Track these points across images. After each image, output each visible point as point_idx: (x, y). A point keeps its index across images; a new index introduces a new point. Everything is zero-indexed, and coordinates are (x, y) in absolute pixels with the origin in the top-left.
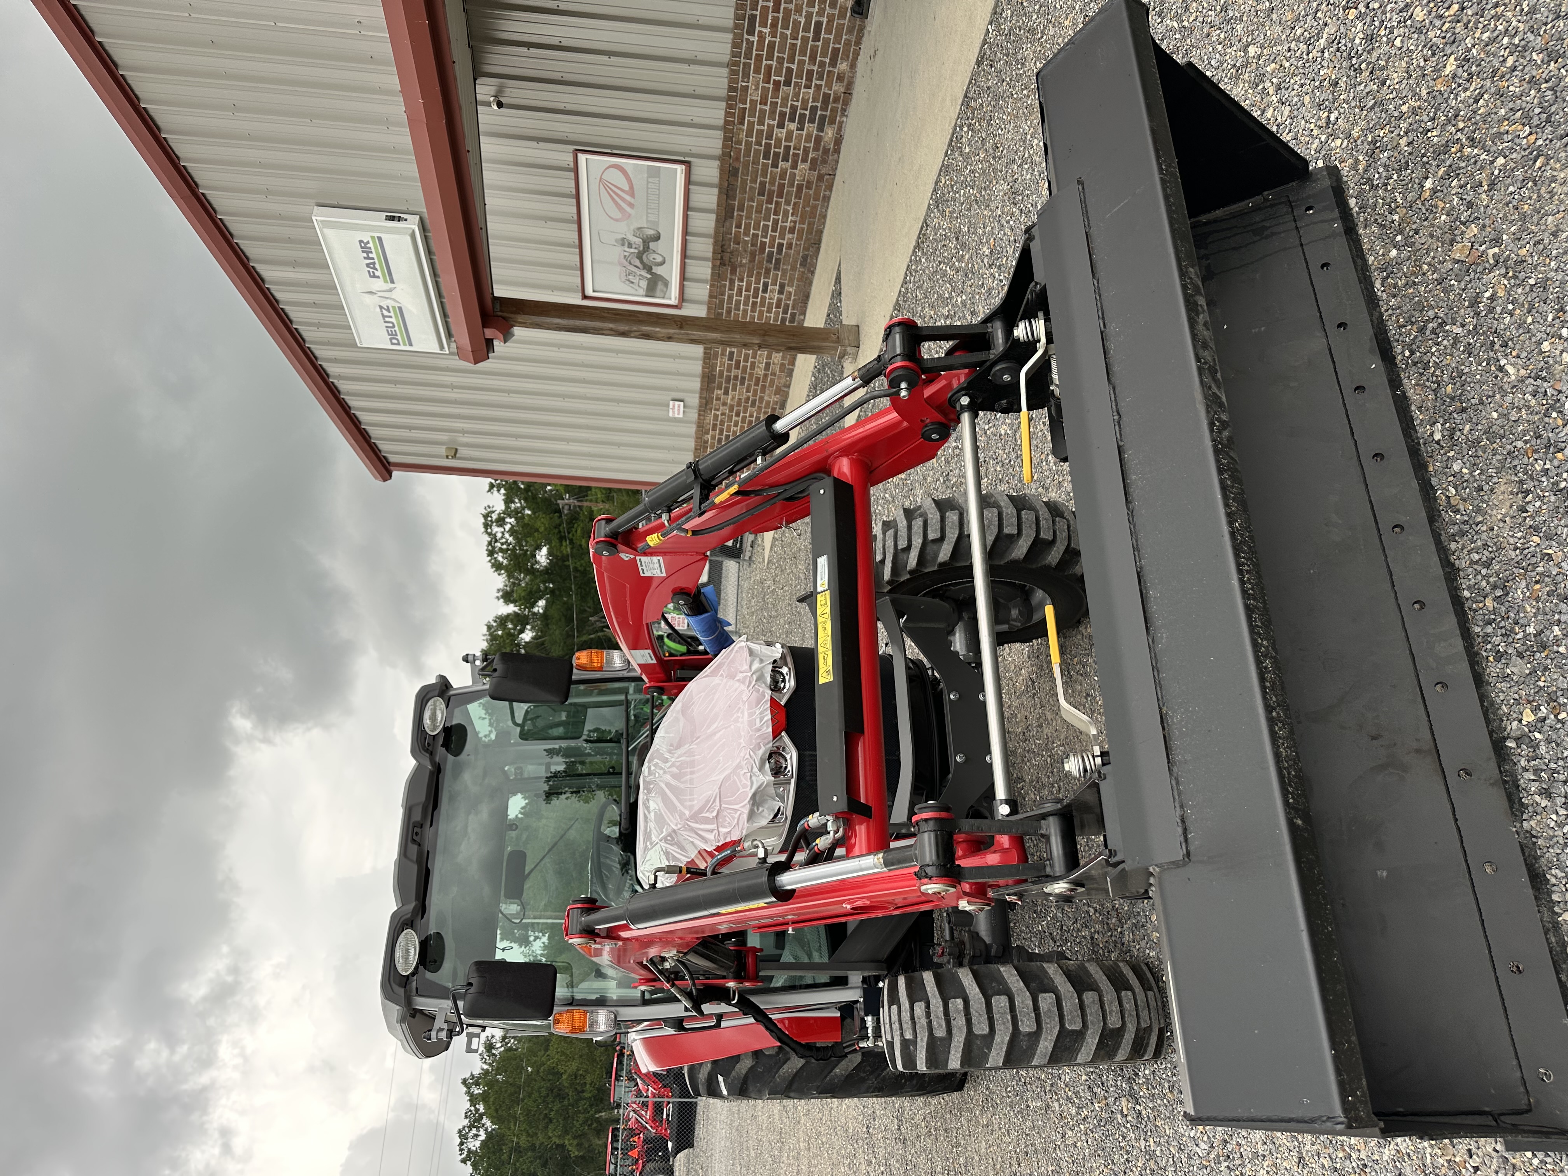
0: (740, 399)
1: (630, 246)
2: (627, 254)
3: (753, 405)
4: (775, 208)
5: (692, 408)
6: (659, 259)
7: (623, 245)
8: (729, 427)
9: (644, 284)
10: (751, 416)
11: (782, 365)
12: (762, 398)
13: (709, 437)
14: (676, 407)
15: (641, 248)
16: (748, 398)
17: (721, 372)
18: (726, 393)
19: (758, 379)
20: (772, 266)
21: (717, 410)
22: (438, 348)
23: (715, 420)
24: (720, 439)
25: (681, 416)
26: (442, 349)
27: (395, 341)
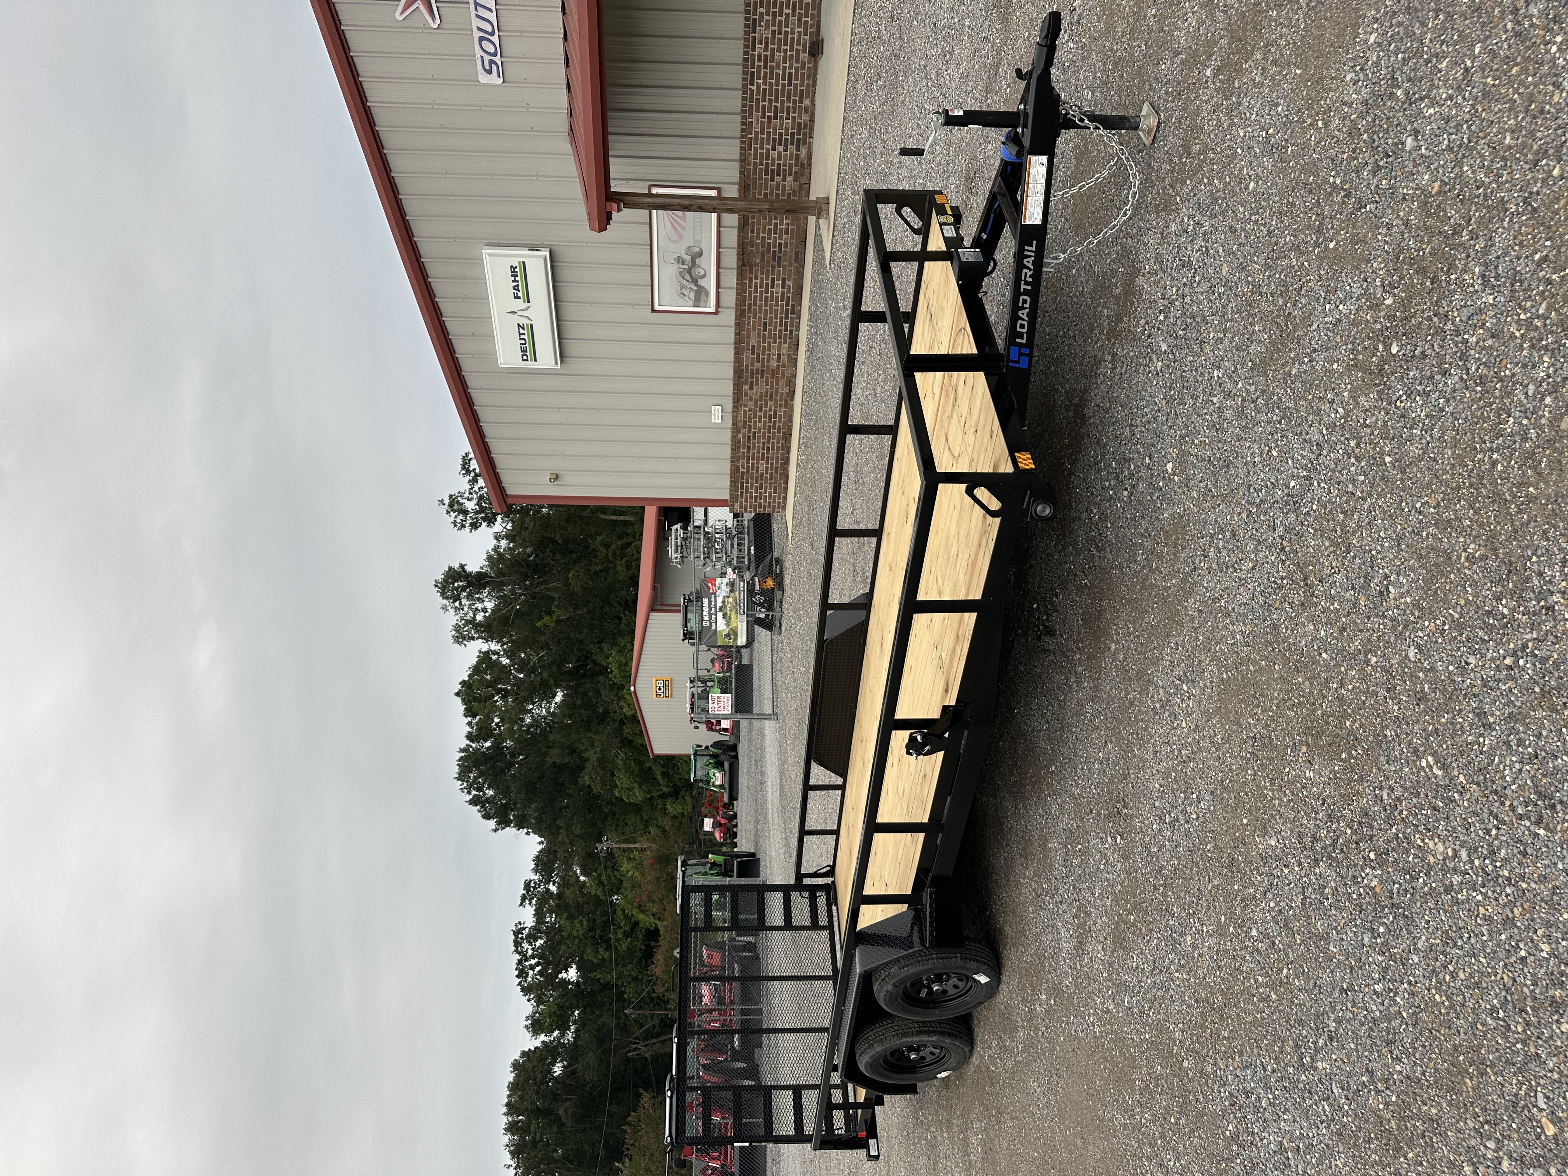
0: (761, 392)
1: (683, 263)
2: (681, 270)
3: (771, 400)
5: (728, 412)
6: (702, 273)
7: (679, 262)
9: (692, 295)
14: (716, 410)
15: (690, 265)
17: (747, 367)
19: (773, 370)
20: (776, 264)
21: (746, 406)
22: (554, 362)
23: (745, 416)
24: (749, 437)
25: (720, 421)
26: (556, 363)
27: (525, 357)
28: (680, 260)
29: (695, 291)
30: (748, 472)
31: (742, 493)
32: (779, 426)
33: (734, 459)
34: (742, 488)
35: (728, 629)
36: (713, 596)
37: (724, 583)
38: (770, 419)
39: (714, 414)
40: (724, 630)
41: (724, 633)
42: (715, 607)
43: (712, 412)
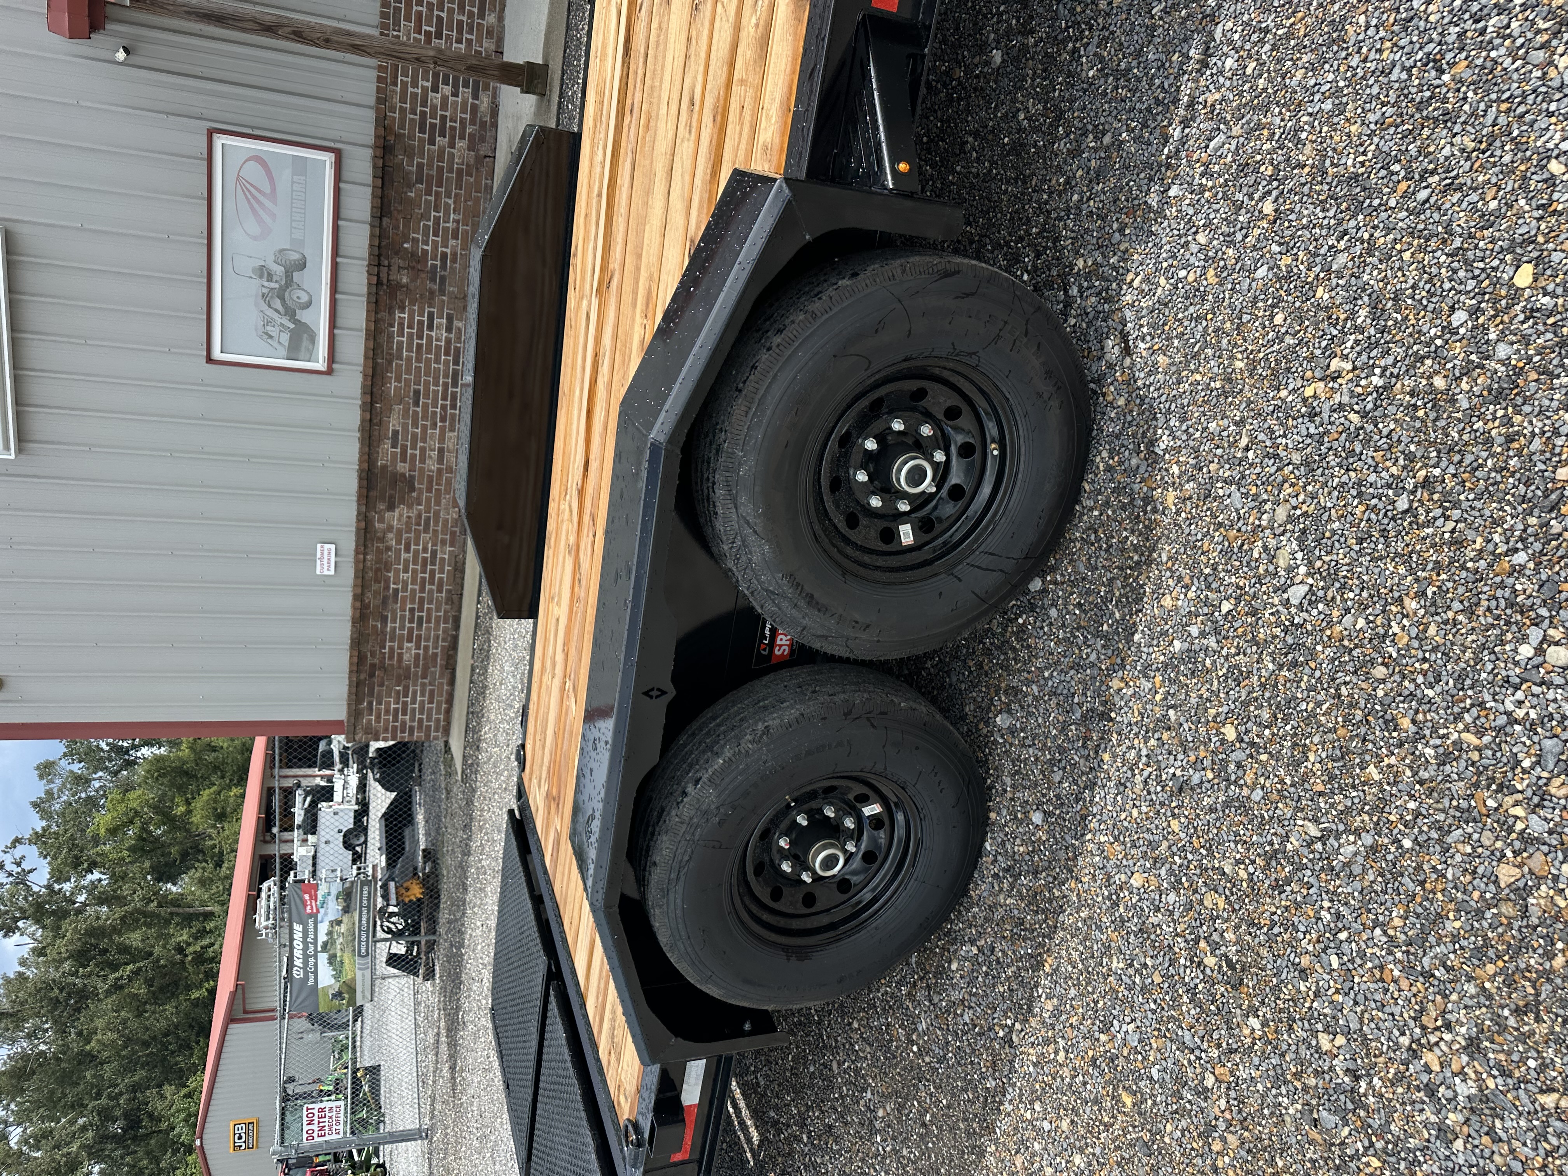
0: (409, 517)
1: (270, 278)
2: (265, 291)
4: (436, 200)
5: (347, 557)
6: (305, 298)
7: (261, 277)
8: (397, 571)
9: (285, 338)
13: (370, 595)
14: (326, 553)
15: (283, 282)
16: (419, 516)
17: (384, 467)
19: (430, 478)
20: (436, 287)
21: (380, 541)
24: (386, 598)
25: (332, 572)
28: (263, 272)
29: (291, 331)
30: (382, 665)
31: (370, 703)
32: (441, 579)
33: (357, 642)
34: (371, 696)
35: (338, 985)
36: (311, 922)
37: (334, 892)
38: (424, 565)
39: (321, 559)
40: (330, 986)
41: (331, 992)
42: (315, 943)
43: (319, 555)
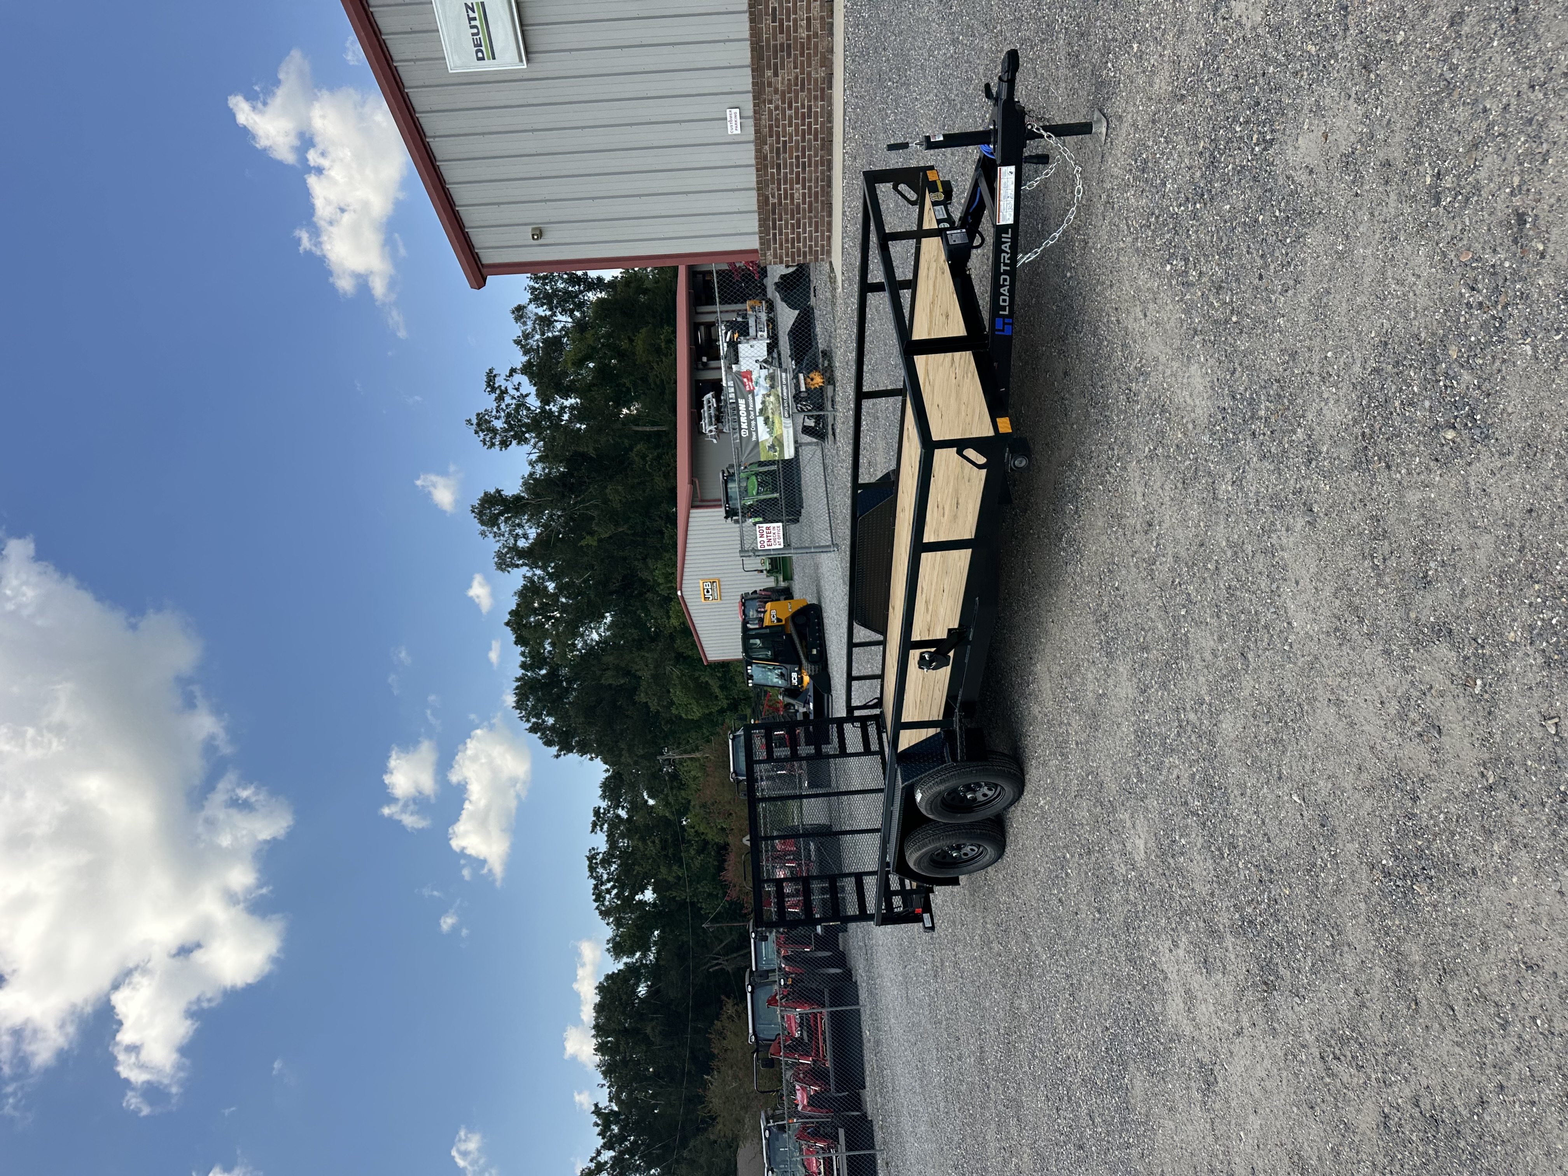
0: (789, 80)
3: (802, 90)
5: (748, 118)
8: (784, 126)
10: (803, 107)
11: (822, 18)
12: (809, 74)
13: (767, 147)
14: (733, 116)
16: (797, 78)
17: (768, 40)
18: (776, 74)
19: (802, 44)
21: (770, 102)
22: (518, 60)
23: (770, 119)
24: (778, 149)
25: (739, 132)
26: (521, 60)
27: (480, 55)
30: (780, 203)
31: (775, 235)
32: (816, 129)
33: (761, 187)
34: (774, 228)
35: (771, 439)
36: (750, 396)
37: (763, 376)
38: (803, 119)
39: (731, 121)
40: (767, 440)
41: (768, 444)
42: (754, 410)
43: (729, 119)
